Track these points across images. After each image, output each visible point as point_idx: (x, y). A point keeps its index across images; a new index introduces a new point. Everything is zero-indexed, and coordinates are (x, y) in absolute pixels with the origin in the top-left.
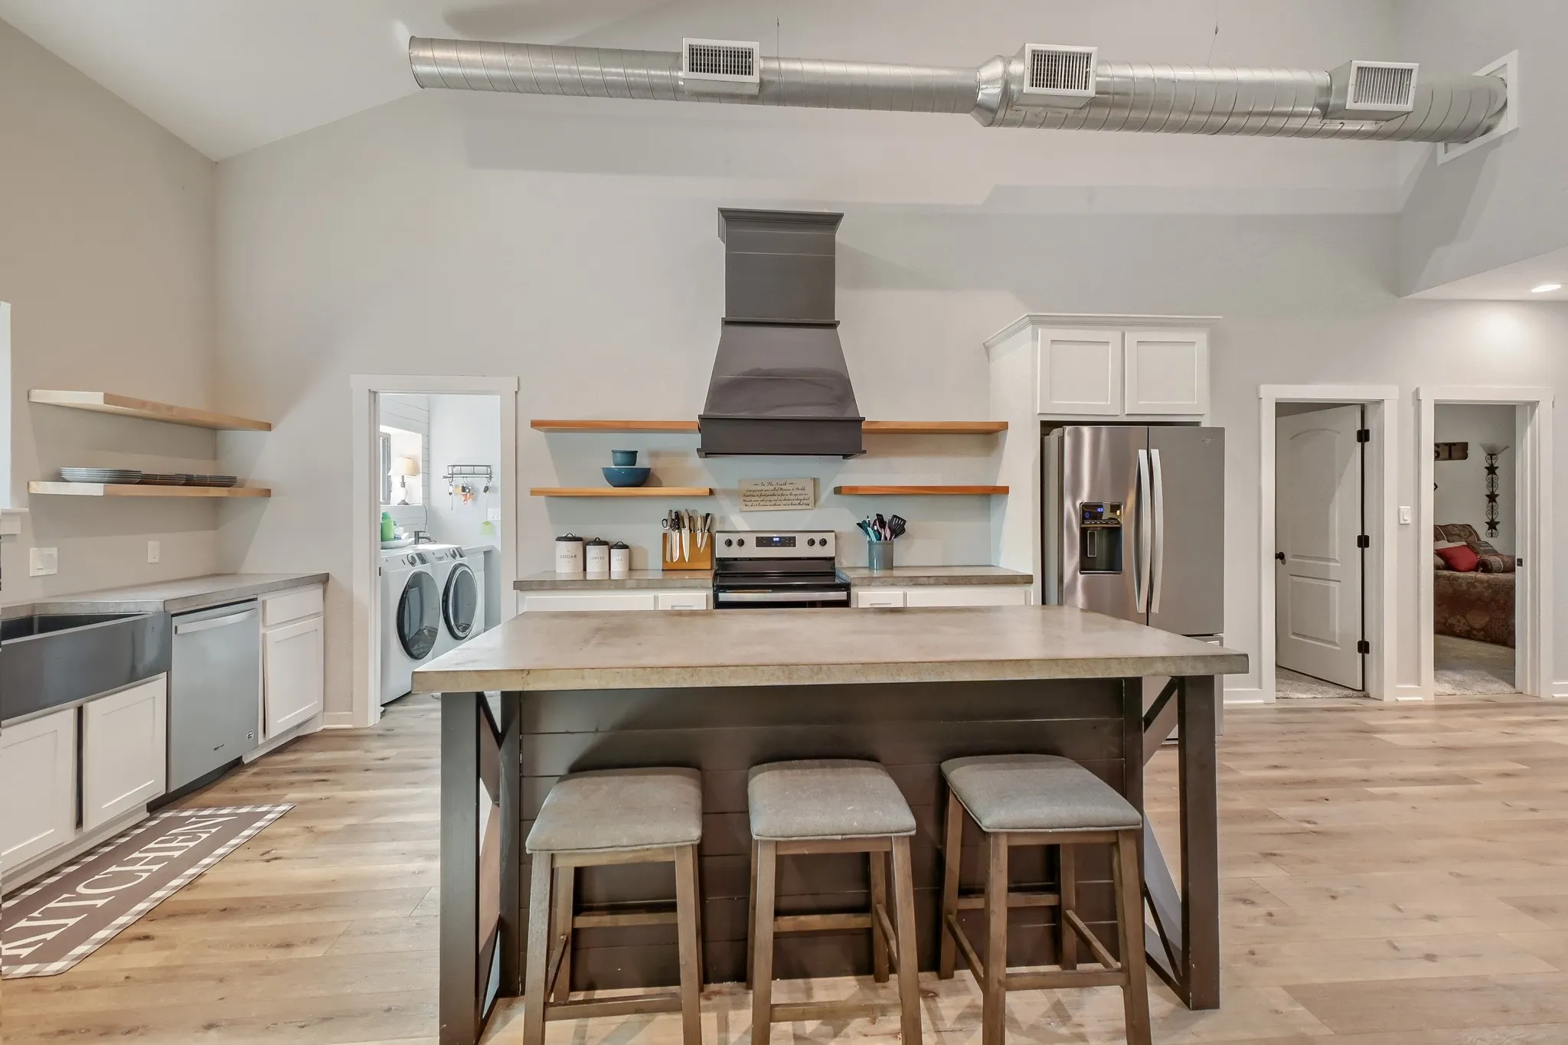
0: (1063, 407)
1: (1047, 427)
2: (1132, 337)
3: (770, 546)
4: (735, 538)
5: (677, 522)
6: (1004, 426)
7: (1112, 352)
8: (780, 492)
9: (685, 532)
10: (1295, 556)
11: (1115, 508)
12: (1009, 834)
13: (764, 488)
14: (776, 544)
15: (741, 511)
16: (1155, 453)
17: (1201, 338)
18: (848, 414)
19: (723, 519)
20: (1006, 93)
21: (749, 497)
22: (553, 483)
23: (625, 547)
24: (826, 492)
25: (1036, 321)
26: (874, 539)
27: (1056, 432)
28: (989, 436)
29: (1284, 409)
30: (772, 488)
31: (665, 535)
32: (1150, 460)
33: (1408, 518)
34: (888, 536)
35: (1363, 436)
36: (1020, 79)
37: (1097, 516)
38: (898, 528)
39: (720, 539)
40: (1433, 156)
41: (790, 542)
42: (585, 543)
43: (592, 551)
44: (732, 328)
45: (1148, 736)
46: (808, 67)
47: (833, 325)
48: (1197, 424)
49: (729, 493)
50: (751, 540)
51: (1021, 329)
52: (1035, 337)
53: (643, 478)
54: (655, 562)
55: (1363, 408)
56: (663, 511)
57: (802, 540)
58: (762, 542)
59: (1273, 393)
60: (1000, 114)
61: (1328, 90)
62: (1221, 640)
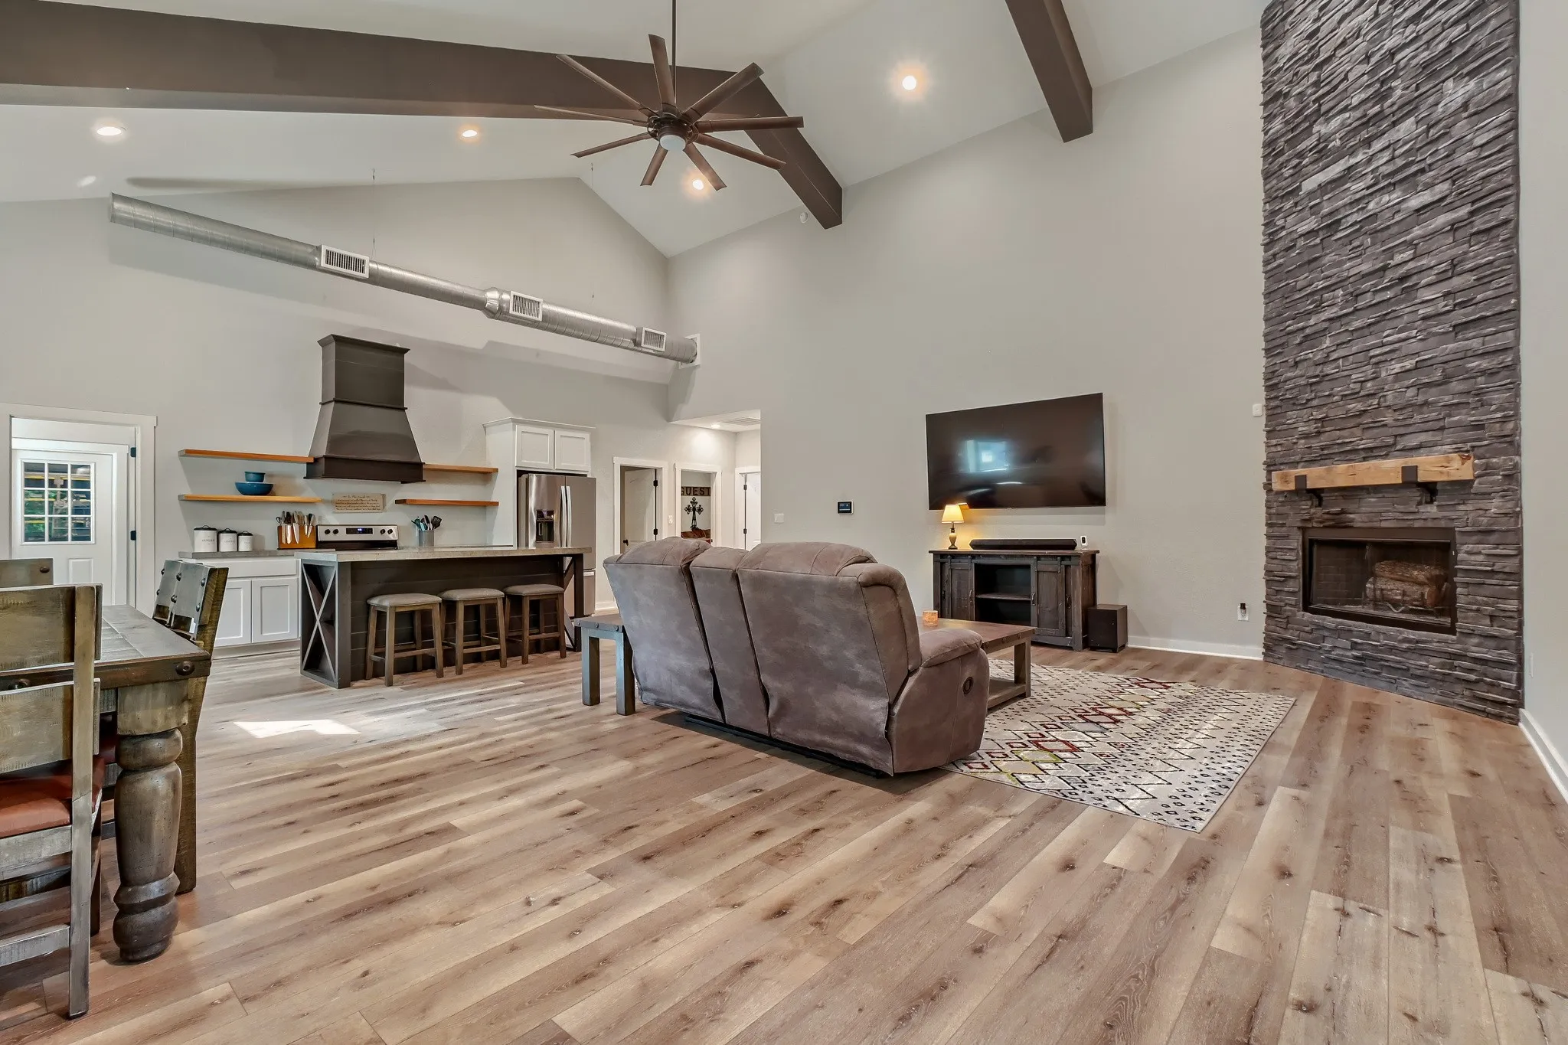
0: (529, 463)
1: (520, 473)
2: (559, 433)
3: (356, 533)
4: (332, 529)
5: (289, 519)
6: (496, 470)
7: (549, 439)
8: (360, 502)
9: (296, 526)
10: (631, 541)
11: (551, 513)
12: (530, 596)
13: (351, 499)
14: (360, 533)
15: (334, 512)
16: (568, 488)
17: (587, 436)
18: (415, 460)
19: (320, 518)
20: (501, 308)
21: (339, 504)
22: (187, 492)
23: (250, 534)
24: (390, 502)
25: (515, 421)
26: (423, 529)
27: (524, 476)
28: (486, 476)
29: (624, 469)
30: (355, 499)
31: (280, 528)
32: (566, 491)
33: (671, 521)
34: (431, 527)
35: (656, 483)
36: (508, 302)
37: (543, 516)
38: (436, 523)
39: (321, 530)
40: (678, 365)
41: (368, 531)
42: (220, 532)
43: (224, 537)
44: (340, 405)
45: (565, 579)
46: (394, 271)
47: (404, 409)
48: (586, 475)
49: (324, 502)
50: (342, 531)
51: (508, 423)
52: (514, 429)
53: (267, 490)
54: (271, 544)
55: (656, 470)
56: (279, 511)
57: (376, 530)
58: (349, 531)
59: (620, 461)
60: (498, 315)
61: (635, 334)
62: (594, 571)
